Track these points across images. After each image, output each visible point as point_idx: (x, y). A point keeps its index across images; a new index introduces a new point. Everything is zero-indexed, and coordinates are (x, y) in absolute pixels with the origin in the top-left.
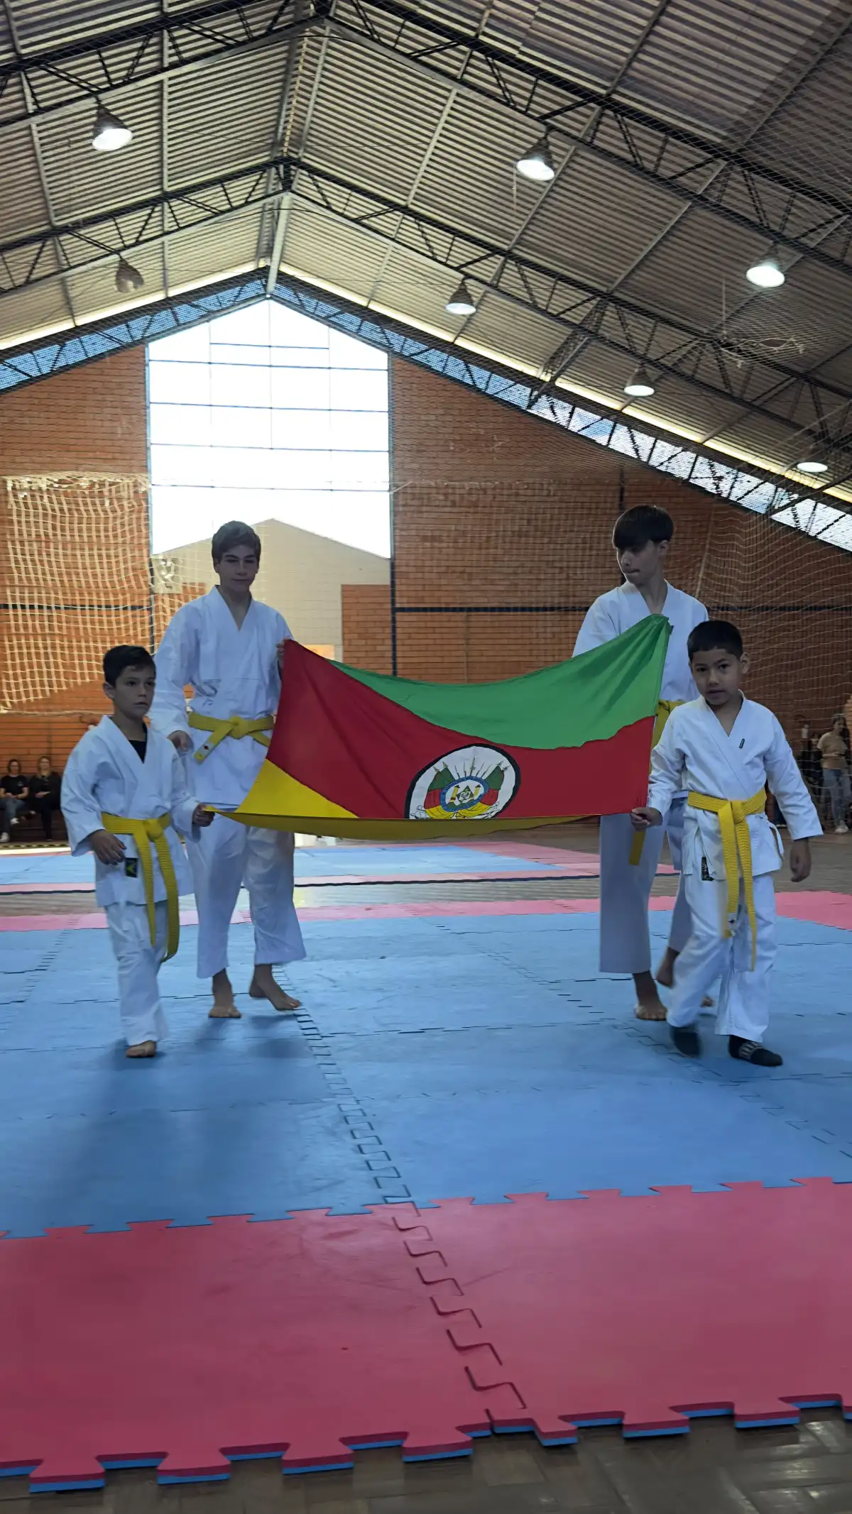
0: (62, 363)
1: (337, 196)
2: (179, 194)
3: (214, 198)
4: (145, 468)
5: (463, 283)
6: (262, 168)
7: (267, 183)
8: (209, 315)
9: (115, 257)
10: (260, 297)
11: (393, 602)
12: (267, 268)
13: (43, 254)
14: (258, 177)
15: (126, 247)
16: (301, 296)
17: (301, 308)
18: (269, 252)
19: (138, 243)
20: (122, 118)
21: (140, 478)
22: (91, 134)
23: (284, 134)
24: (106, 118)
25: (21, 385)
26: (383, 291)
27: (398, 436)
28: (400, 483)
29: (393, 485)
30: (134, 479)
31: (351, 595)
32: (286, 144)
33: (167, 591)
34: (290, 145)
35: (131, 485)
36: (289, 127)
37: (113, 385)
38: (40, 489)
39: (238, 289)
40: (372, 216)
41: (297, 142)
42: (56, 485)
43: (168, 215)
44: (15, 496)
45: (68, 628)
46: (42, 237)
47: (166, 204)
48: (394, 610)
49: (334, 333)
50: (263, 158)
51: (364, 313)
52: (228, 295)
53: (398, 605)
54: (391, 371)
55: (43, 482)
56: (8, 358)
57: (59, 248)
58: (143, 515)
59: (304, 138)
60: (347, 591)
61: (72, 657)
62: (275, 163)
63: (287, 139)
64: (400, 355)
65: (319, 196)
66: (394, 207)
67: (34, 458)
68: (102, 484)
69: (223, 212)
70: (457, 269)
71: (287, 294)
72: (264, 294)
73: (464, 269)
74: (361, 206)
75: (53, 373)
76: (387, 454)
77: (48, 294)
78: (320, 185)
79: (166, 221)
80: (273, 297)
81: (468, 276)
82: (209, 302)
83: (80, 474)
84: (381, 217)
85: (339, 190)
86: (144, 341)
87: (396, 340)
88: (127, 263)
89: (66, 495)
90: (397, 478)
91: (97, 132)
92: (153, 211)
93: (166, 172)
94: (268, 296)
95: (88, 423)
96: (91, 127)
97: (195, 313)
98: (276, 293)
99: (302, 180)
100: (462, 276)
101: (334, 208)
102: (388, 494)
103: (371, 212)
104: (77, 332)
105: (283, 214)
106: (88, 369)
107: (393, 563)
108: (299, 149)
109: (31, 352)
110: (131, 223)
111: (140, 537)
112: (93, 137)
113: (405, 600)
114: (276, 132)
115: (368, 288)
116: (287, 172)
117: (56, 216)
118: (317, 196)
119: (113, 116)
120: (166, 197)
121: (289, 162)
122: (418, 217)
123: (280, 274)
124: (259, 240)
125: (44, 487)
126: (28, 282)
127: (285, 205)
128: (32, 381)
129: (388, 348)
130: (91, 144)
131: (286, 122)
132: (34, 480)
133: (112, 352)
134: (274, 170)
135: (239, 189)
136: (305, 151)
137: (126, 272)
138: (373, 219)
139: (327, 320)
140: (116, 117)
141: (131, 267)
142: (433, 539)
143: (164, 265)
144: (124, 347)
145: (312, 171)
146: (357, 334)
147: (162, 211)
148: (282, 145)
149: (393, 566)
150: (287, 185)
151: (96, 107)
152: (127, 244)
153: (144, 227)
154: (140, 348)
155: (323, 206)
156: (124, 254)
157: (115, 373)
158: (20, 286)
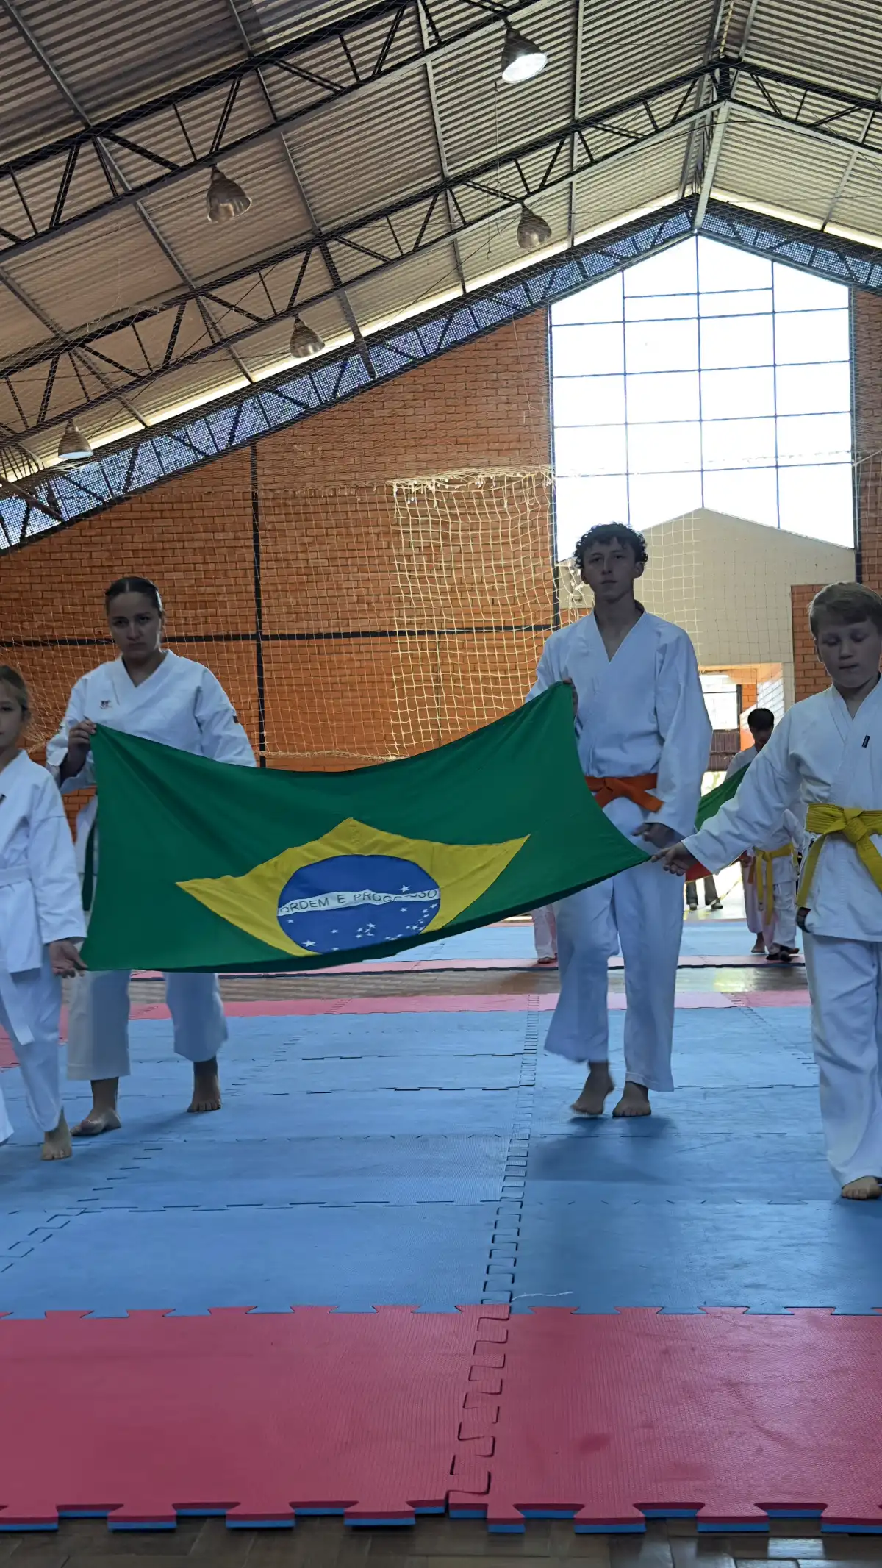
0: (449, 339)
1: (787, 98)
2: (593, 121)
3: (634, 119)
4: (550, 458)
6: (693, 76)
7: (699, 93)
8: (624, 263)
9: (518, 206)
10: (688, 233)
12: (696, 197)
13: (434, 211)
14: (689, 86)
15: (530, 194)
16: (739, 227)
17: (737, 241)
18: (699, 176)
19: (541, 189)
20: (537, 42)
21: (544, 470)
22: (499, 67)
23: (721, 30)
24: (516, 44)
25: (405, 369)
26: (842, 211)
27: (863, 390)
28: (869, 452)
29: (856, 452)
30: (536, 472)
31: (803, 599)
32: (723, 43)
33: (577, 605)
34: (727, 42)
35: (533, 479)
36: (728, 21)
37: (508, 361)
38: (429, 492)
39: (659, 226)
40: (832, 118)
41: (738, 38)
42: (447, 487)
43: (578, 147)
44: (401, 502)
45: (463, 657)
46: (432, 192)
47: (577, 135)
50: (694, 64)
51: (818, 239)
52: (643, 238)
54: (856, 310)
55: (431, 482)
56: (388, 339)
57: (451, 202)
58: (547, 514)
59: (746, 32)
60: (799, 594)
61: (467, 691)
62: (708, 68)
63: (725, 36)
64: (865, 287)
65: (765, 101)
66: (860, 103)
67: (419, 456)
68: (500, 481)
69: (643, 139)
71: (720, 226)
72: (692, 229)
74: (818, 107)
75: (439, 352)
76: (849, 415)
77: (438, 259)
78: (767, 87)
79: (576, 153)
80: (702, 232)
82: (622, 247)
83: (475, 470)
84: (844, 117)
85: (788, 90)
86: (545, 303)
87: (860, 266)
88: (530, 212)
89: (458, 496)
90: (863, 445)
91: (505, 64)
92: (562, 144)
93: (578, 96)
94: (696, 231)
95: (480, 408)
96: (499, 59)
97: (607, 262)
98: (707, 226)
99: (744, 85)
101: (784, 114)
102: (850, 466)
103: (831, 113)
104: (466, 300)
105: (719, 130)
106: (480, 344)
107: (858, 554)
108: (739, 46)
109: (415, 329)
110: (534, 164)
111: (544, 542)
112: (502, 70)
114: (712, 29)
115: (823, 207)
116: (725, 75)
117: (449, 165)
118: (762, 102)
119: (528, 41)
120: (577, 126)
121: (725, 63)
123: (711, 201)
124: (685, 163)
125: (433, 489)
126: (417, 249)
127: (722, 117)
128: (416, 363)
129: (849, 280)
130: (501, 78)
131: (725, 15)
132: (422, 483)
133: (506, 321)
134: (707, 76)
135: (664, 107)
136: (748, 48)
137: (531, 224)
138: (835, 122)
139: (771, 254)
140: (531, 41)
141: (536, 217)
143: (570, 209)
144: (520, 313)
145: (755, 71)
146: (808, 267)
147: (572, 143)
148: (719, 44)
149: (859, 558)
150: (725, 92)
151: (504, 32)
152: (532, 188)
153: (551, 165)
154: (541, 311)
155: (769, 113)
156: (527, 202)
157: (511, 345)
158: (409, 254)
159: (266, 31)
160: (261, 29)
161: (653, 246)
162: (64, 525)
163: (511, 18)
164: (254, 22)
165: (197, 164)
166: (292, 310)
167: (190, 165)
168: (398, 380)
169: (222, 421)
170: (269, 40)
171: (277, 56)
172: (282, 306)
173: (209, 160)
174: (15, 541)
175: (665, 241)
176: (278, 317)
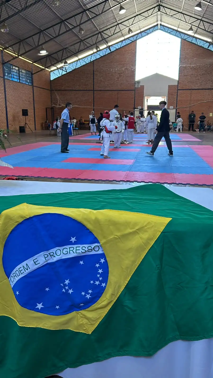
0: (122, 46)
1: (168, 11)
2: (139, 14)
3: (146, 14)
5: (191, 27)
6: (155, 7)
7: (156, 10)
8: (148, 34)
9: (128, 28)
10: (158, 29)
11: (178, 88)
12: (158, 24)
13: (116, 28)
14: (154, 9)
19: (132, 25)
24: (121, 8)
25: (116, 50)
31: (170, 87)
33: (138, 87)
37: (130, 49)
40: (174, 15)
46: (116, 25)
47: (137, 16)
48: (178, 90)
49: (171, 35)
50: (155, 5)
51: (177, 31)
52: (151, 30)
53: (179, 89)
54: (181, 43)
62: (157, 6)
64: (183, 39)
66: (179, 12)
69: (147, 17)
70: (190, 24)
71: (162, 28)
73: (191, 24)
74: (173, 13)
75: (121, 48)
78: (165, 9)
80: (160, 29)
81: (192, 25)
82: (148, 31)
84: (176, 14)
86: (136, 40)
87: (183, 35)
91: (120, 11)
92: (135, 18)
93: (137, 11)
99: (162, 9)
100: (191, 25)
101: (168, 14)
104: (125, 40)
106: (126, 46)
107: (178, 81)
108: (161, 3)
109: (117, 44)
110: (131, 21)
113: (180, 88)
116: (159, 7)
118: (165, 12)
119: (123, 7)
121: (160, 5)
122: (183, 14)
123: (160, 24)
124: (155, 19)
126: (114, 34)
127: (159, 14)
128: (117, 49)
129: (181, 38)
133: (131, 43)
135: (150, 12)
137: (130, 30)
142: (186, 76)
143: (139, 26)
144: (133, 42)
145: (164, 7)
146: (175, 35)
150: (159, 10)
151: (120, 6)
152: (130, 25)
153: (134, 21)
154: (135, 41)
155: (165, 14)
156: (130, 27)
157: (131, 47)
158: (112, 35)
159: (87, 6)
160: (86, 5)
161: (152, 31)
162: (67, 73)
163: (121, 4)
164: (85, 5)
165: (77, 26)
166: (96, 43)
167: (76, 26)
168: (115, 52)
169: (89, 58)
170: (88, 7)
171: (88, 10)
172: (94, 43)
173: (79, 25)
174: (61, 75)
175: (155, 30)
176: (94, 44)
